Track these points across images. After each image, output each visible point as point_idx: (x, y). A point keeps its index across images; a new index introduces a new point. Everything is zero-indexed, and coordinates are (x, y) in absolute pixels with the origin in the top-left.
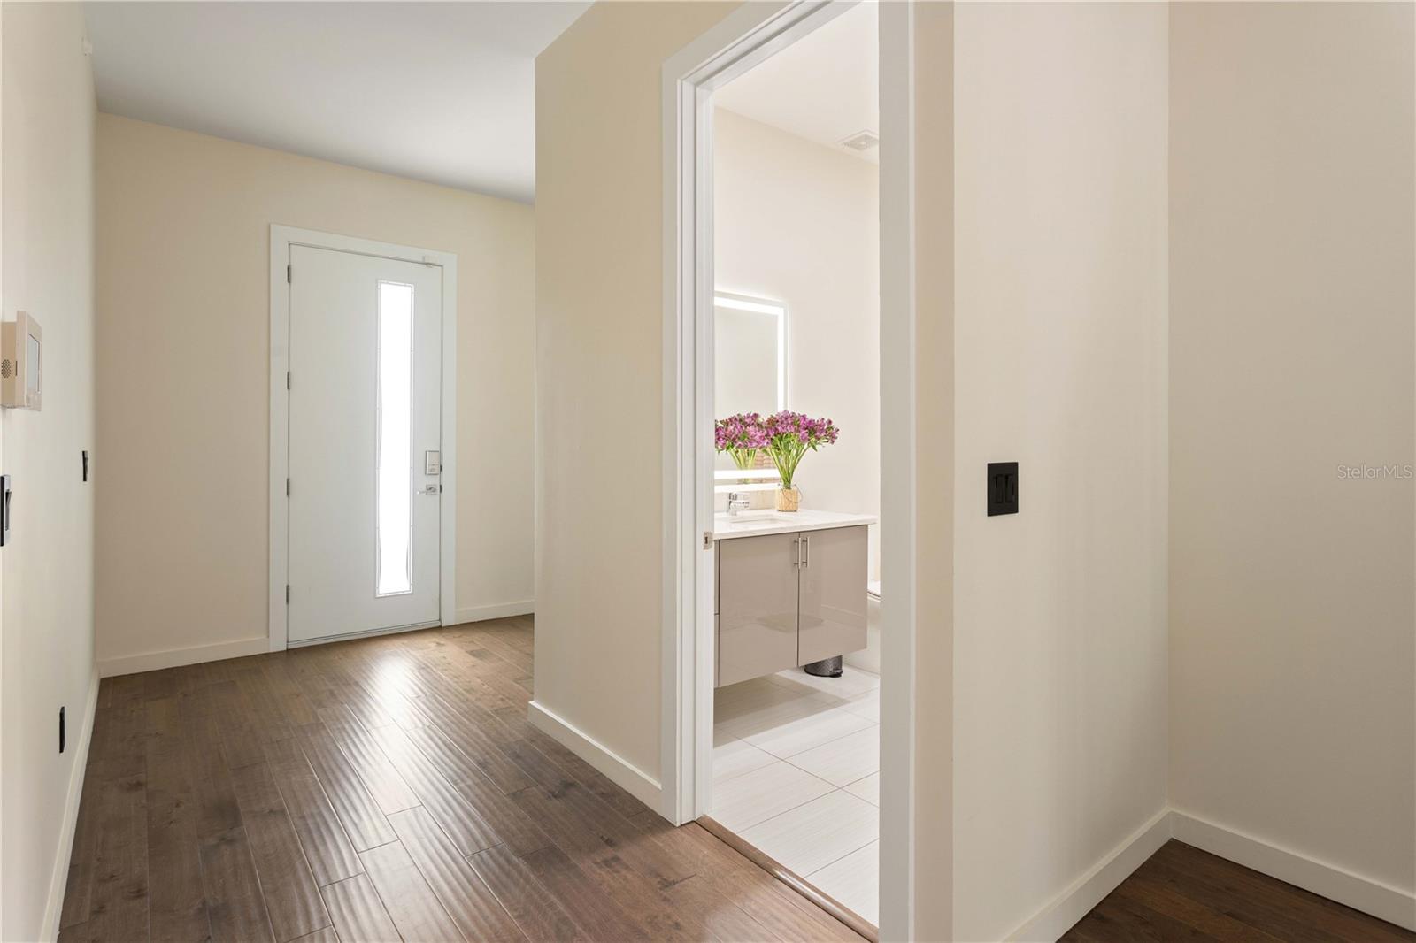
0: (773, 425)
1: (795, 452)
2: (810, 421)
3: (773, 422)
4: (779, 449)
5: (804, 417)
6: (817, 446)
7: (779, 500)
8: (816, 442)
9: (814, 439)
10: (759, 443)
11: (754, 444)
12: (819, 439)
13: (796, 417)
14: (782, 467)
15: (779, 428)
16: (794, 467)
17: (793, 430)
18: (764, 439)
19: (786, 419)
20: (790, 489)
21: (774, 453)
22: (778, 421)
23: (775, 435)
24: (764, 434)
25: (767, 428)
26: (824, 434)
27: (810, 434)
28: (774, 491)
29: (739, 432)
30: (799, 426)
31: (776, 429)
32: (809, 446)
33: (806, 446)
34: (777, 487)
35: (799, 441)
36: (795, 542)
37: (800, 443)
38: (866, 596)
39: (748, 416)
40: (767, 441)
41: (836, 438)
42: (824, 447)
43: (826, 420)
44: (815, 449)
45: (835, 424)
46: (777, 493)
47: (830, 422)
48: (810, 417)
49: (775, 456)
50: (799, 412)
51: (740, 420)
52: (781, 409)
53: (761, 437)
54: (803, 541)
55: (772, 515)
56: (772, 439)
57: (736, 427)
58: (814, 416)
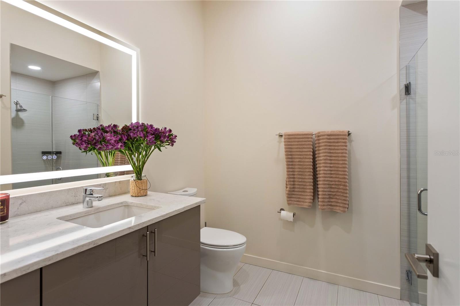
0: (127, 132)
1: (144, 153)
2: (156, 129)
3: (126, 129)
4: (131, 151)
5: (151, 126)
6: (162, 148)
7: (132, 187)
8: (160, 145)
9: (159, 143)
10: (113, 146)
11: (110, 147)
12: (163, 142)
13: (145, 126)
14: (134, 164)
15: (131, 134)
16: (144, 163)
17: (142, 135)
18: (118, 143)
19: (138, 127)
20: (141, 179)
21: (128, 154)
22: (130, 129)
23: (128, 139)
24: (118, 139)
25: (120, 134)
26: (166, 139)
27: (156, 139)
28: (128, 181)
29: (100, 138)
30: (147, 132)
31: (129, 135)
32: (155, 148)
33: (153, 147)
34: (131, 177)
35: (147, 144)
36: (143, 235)
37: (148, 146)
38: (200, 246)
39: (109, 126)
40: (120, 144)
41: (175, 142)
42: (166, 148)
43: (167, 129)
44: (160, 150)
45: (174, 132)
46: (131, 183)
47: (170, 131)
48: (155, 126)
49: (129, 156)
50: (147, 122)
51: (102, 129)
52: (134, 121)
53: (115, 141)
54: (151, 232)
55: (126, 202)
56: (125, 143)
57: (97, 134)
58: (159, 125)
